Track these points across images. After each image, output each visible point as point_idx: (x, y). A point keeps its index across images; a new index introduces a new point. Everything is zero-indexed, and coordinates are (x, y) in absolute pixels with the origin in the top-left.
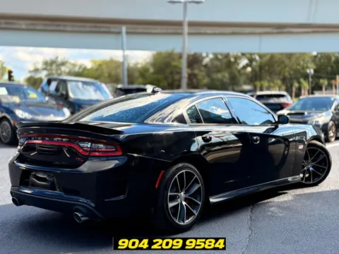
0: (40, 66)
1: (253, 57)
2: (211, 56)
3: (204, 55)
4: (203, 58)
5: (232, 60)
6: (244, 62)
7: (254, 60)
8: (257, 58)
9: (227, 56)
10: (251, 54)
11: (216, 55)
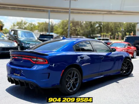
0: (16, 24)
2: (84, 22)
6: (97, 25)
7: (101, 24)
9: (91, 22)
10: (100, 22)
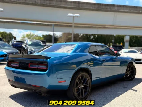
0: (25, 36)
1: (95, 36)
2: (82, 35)
3: (79, 34)
4: (79, 35)
5: (88, 36)
6: (93, 37)
8: (96, 36)
11: (83, 34)
